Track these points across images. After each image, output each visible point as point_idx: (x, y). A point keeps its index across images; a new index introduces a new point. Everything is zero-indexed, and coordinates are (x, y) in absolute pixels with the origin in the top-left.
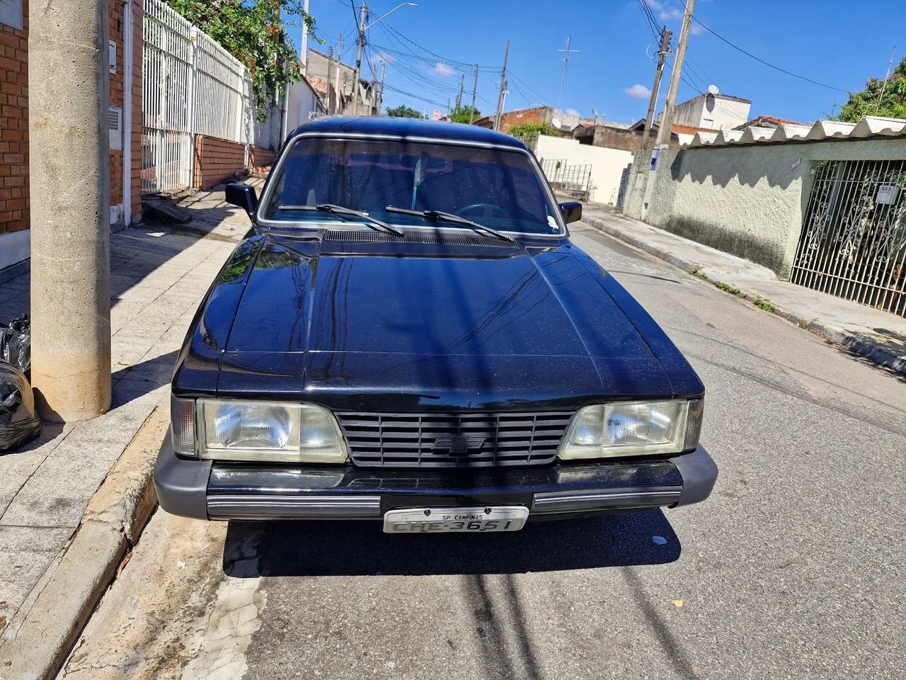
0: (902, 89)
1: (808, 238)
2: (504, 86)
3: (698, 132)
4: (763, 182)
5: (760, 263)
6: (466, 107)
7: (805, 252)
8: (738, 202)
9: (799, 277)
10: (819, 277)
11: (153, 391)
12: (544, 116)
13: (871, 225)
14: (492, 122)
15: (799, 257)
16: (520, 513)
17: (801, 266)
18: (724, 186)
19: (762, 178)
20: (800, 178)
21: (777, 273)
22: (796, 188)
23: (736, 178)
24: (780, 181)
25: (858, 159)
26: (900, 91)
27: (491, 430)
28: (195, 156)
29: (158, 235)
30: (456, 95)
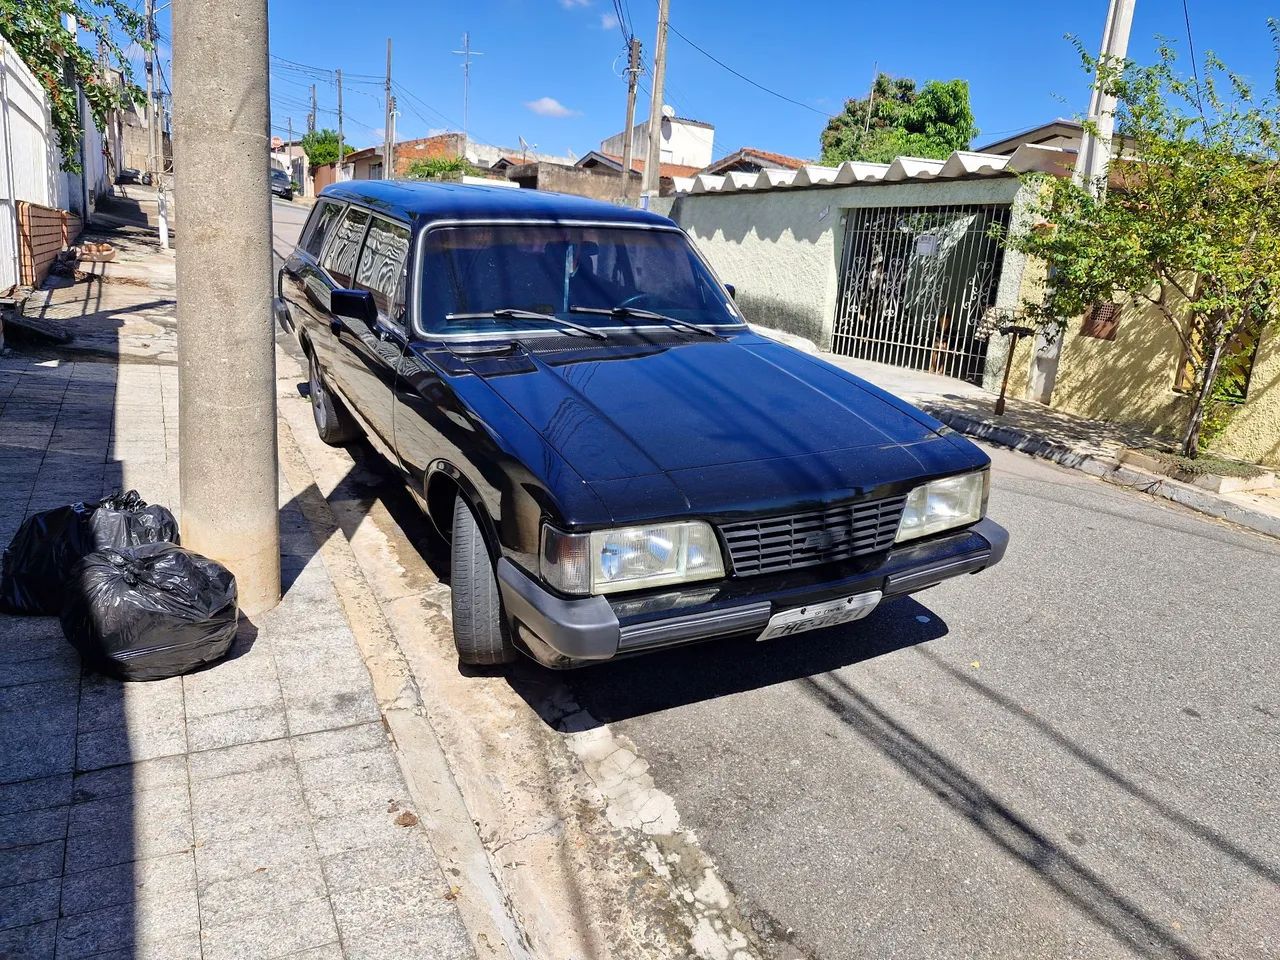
0: (882, 112)
1: (846, 299)
2: (392, 104)
3: (700, 176)
4: (787, 236)
5: (795, 334)
6: (324, 131)
7: (844, 317)
8: (761, 262)
9: (840, 346)
10: (864, 344)
11: (307, 566)
12: (456, 147)
13: (882, 278)
14: (381, 157)
15: (838, 323)
16: (875, 597)
17: (842, 332)
18: (739, 242)
19: (785, 232)
20: (831, 230)
21: (817, 343)
22: (828, 241)
23: (754, 232)
24: (807, 232)
25: (892, 205)
26: (881, 114)
27: (848, 523)
28: (19, 235)
29: (53, 364)
30: (307, 113)
